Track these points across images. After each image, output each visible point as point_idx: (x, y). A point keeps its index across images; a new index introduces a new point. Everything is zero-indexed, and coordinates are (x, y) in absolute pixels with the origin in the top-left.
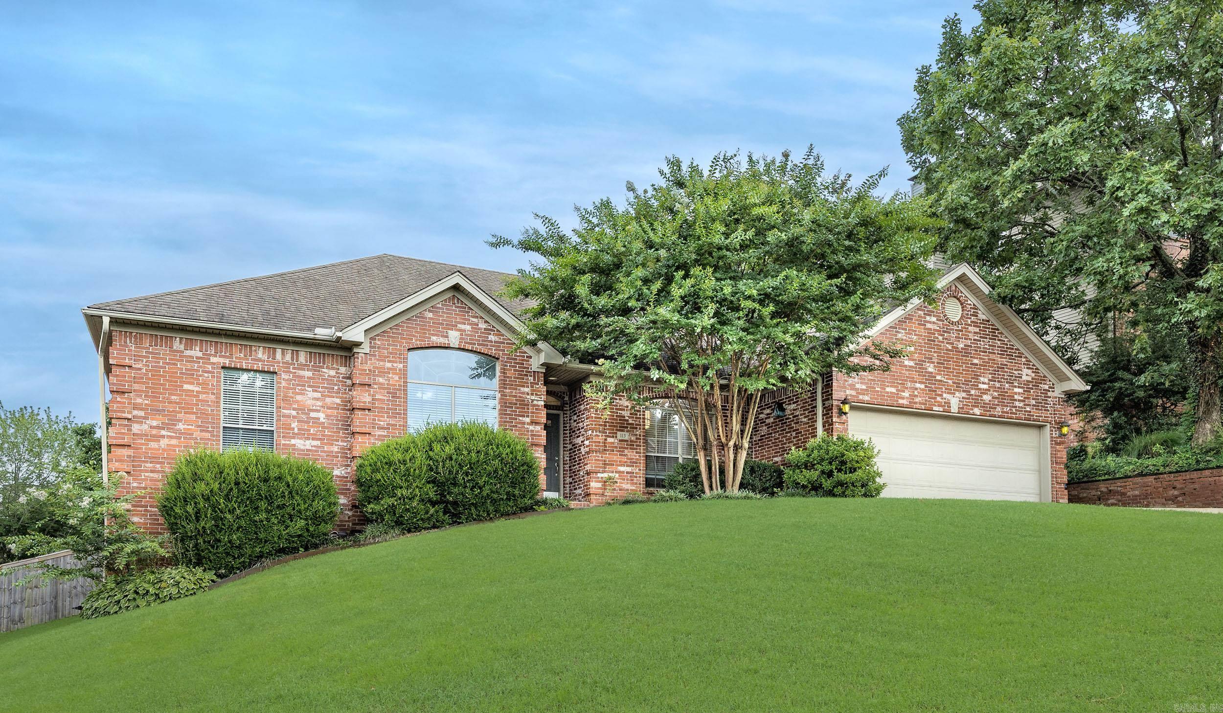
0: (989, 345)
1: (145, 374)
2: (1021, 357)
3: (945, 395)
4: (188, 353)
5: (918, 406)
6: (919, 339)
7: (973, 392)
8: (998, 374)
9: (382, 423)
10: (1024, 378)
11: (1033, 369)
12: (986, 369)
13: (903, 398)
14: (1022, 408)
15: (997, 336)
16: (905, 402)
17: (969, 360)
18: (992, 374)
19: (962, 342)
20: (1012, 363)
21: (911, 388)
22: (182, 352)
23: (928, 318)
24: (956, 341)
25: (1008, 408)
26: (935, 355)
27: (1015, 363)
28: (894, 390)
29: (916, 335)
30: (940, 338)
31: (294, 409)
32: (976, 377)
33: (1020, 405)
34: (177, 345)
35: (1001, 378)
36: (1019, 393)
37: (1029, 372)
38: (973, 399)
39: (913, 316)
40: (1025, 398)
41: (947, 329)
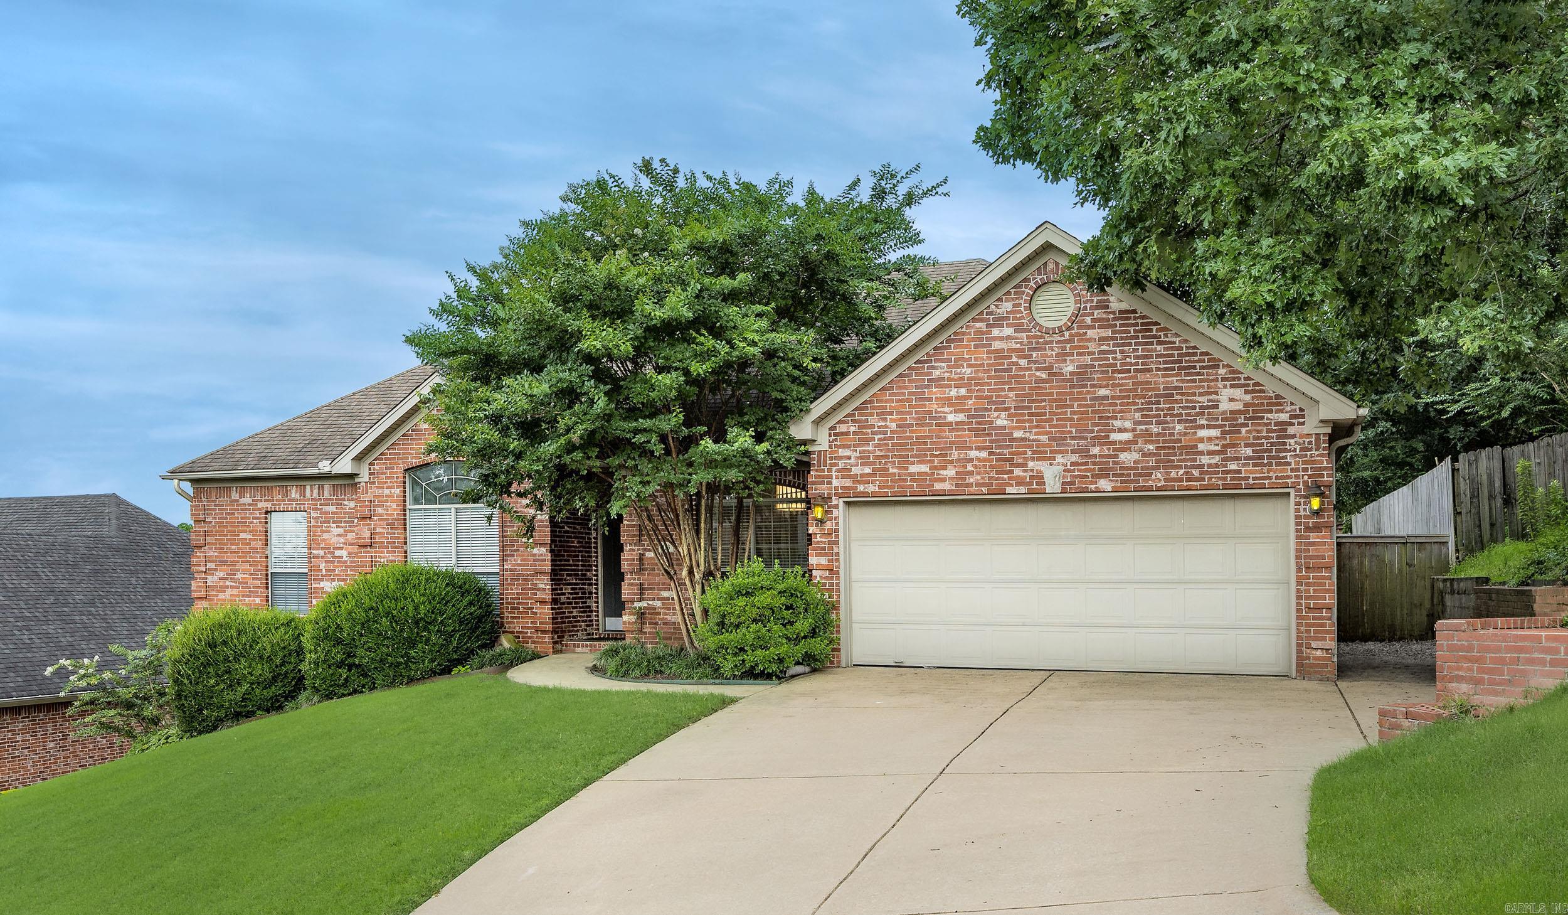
0: (1137, 357)
1: (215, 527)
2: (1217, 366)
3: (1031, 464)
4: (242, 501)
5: (974, 489)
6: (976, 372)
7: (1095, 451)
8: (1158, 409)
9: (382, 560)
10: (1225, 406)
11: (1248, 385)
12: (1128, 404)
13: (943, 480)
14: (1217, 466)
15: (1155, 337)
16: (946, 486)
17: (1088, 393)
18: (1142, 410)
19: (1072, 361)
20: (1194, 381)
21: (958, 460)
22: (238, 501)
23: (996, 332)
24: (1057, 361)
25: (1181, 472)
26: (1012, 394)
27: (1201, 381)
28: (924, 468)
29: (969, 366)
30: (1023, 363)
31: (322, 549)
32: (1104, 420)
33: (1213, 461)
34: (235, 495)
35: (1165, 415)
36: (1210, 439)
37: (1238, 393)
38: (1094, 463)
39: (963, 334)
40: (1224, 446)
41: (1037, 343)
